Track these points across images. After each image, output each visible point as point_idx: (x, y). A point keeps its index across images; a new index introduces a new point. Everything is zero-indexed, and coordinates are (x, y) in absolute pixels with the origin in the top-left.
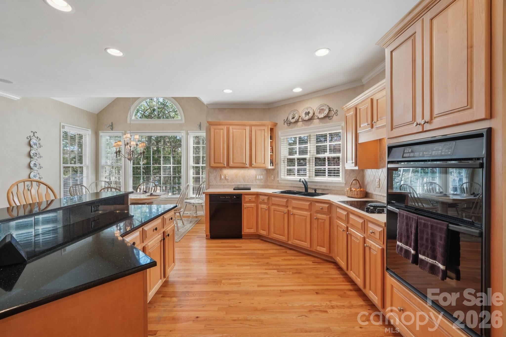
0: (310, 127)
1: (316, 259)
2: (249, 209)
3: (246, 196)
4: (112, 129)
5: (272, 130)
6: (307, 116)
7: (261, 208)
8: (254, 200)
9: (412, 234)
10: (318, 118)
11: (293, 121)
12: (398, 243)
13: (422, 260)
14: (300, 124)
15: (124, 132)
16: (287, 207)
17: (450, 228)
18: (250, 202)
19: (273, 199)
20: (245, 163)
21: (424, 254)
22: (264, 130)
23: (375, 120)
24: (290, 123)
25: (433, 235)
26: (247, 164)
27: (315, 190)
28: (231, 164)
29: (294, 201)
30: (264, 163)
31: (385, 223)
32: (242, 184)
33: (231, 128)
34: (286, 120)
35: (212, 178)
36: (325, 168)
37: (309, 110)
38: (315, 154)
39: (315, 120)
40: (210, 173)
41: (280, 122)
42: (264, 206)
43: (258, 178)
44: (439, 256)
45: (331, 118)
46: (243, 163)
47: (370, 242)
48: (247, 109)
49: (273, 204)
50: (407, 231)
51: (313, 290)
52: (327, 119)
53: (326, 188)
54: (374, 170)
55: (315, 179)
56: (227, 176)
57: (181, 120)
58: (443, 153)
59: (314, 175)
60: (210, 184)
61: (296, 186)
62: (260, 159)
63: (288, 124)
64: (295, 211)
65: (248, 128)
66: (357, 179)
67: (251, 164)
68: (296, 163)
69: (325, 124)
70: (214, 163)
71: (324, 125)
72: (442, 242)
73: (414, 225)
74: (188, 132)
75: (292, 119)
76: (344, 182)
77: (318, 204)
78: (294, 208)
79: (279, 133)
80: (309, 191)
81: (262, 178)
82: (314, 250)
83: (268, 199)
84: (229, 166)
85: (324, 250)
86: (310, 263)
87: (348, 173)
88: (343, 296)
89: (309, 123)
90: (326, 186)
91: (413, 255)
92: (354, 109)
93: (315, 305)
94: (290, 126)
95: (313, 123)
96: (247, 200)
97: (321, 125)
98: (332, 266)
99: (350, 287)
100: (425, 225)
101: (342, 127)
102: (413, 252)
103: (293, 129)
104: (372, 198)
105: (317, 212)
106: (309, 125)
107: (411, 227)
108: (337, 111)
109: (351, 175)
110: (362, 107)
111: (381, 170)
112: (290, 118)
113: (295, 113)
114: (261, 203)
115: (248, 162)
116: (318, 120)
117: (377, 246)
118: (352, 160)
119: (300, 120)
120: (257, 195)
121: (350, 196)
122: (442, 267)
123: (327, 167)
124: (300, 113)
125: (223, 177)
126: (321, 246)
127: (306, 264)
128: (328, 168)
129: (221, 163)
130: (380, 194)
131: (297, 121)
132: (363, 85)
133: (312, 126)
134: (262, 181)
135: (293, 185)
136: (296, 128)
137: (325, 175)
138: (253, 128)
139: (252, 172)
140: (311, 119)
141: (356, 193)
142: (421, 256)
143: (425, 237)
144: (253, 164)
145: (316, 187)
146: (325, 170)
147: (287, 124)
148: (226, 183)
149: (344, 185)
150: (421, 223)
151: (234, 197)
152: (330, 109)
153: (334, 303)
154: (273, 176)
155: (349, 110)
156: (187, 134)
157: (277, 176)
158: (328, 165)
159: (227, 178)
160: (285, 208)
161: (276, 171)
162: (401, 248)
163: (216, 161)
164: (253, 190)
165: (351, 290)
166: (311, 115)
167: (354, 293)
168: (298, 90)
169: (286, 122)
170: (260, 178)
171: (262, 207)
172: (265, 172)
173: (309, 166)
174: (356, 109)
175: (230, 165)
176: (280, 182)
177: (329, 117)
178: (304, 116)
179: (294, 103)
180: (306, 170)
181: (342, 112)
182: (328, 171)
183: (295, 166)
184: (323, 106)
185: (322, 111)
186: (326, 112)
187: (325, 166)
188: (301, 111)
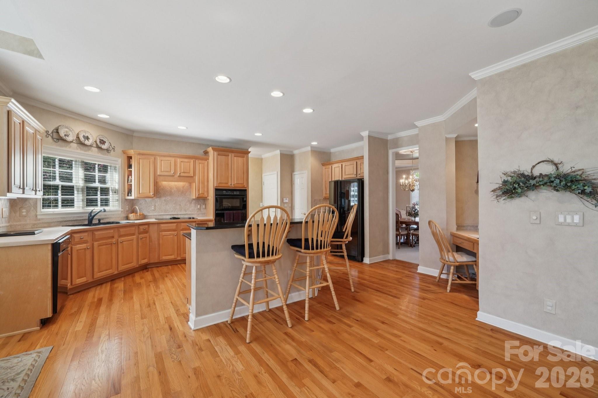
0: (87, 153)
10: (99, 147)
24: (60, 139)
27: (99, 220)
29: (121, 230)
34: (51, 132)
39: (93, 148)
42: (84, 246)
52: (106, 151)
53: (105, 217)
54: (148, 200)
59: (86, 206)
63: (55, 140)
68: (60, 192)
69: (103, 155)
75: (65, 135)
76: (120, 209)
78: (120, 236)
80: (93, 222)
83: (89, 235)
87: (123, 202)
89: (86, 148)
94: (56, 143)
95: (91, 150)
97: (100, 155)
103: (64, 148)
105: (140, 233)
106: (85, 151)
108: (114, 147)
109: (125, 204)
111: (156, 199)
113: (68, 130)
116: (96, 149)
118: (150, 192)
120: (71, 234)
123: (99, 197)
124: (77, 134)
130: (156, 214)
131: (71, 141)
136: (67, 149)
137: (97, 205)
146: (97, 200)
147: (52, 138)
149: (120, 212)
152: (109, 143)
154: (24, 210)
157: (32, 209)
158: (101, 196)
161: (32, 201)
166: (90, 141)
169: (51, 135)
171: (79, 248)
176: (39, 217)
177: (108, 150)
178: (82, 139)
179: (65, 117)
180: (74, 200)
181: (119, 150)
182: (101, 200)
183: (58, 195)
184: (103, 138)
185: (102, 142)
186: (106, 145)
187: (97, 195)
188: (77, 130)
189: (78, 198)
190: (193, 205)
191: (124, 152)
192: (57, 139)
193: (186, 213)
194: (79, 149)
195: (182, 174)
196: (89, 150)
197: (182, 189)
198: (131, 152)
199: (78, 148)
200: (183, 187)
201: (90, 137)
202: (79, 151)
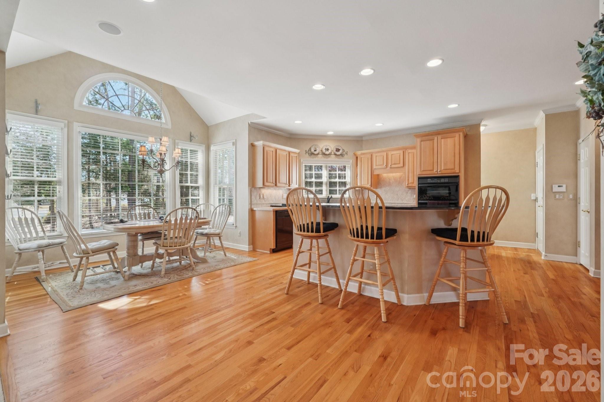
0: (328, 159)
4: (37, 112)
6: (327, 151)
10: (335, 154)
11: (315, 153)
14: (320, 156)
15: (66, 122)
24: (312, 154)
34: (307, 151)
38: (329, 179)
39: (332, 155)
41: (302, 152)
45: (343, 156)
52: (341, 156)
56: (265, 195)
57: (166, 124)
59: (329, 194)
63: (310, 155)
68: (314, 185)
69: (340, 159)
70: (266, 182)
74: (177, 141)
75: (315, 151)
79: (302, 160)
89: (328, 156)
92: (370, 155)
94: (312, 156)
95: (331, 157)
97: (337, 159)
101: (351, 163)
103: (314, 159)
106: (327, 158)
108: (347, 152)
110: (378, 155)
112: (313, 150)
113: (316, 147)
116: (334, 156)
119: (321, 153)
123: (338, 188)
124: (321, 148)
125: (262, 196)
129: (271, 182)
131: (318, 154)
132: (362, 140)
133: (330, 159)
136: (316, 159)
137: (337, 194)
140: (329, 154)
146: (337, 190)
147: (309, 154)
148: (264, 202)
152: (343, 149)
158: (339, 187)
159: (265, 197)
166: (330, 151)
173: (325, 187)
174: (372, 155)
177: (342, 155)
178: (324, 151)
179: (315, 139)
180: (322, 190)
181: (351, 154)
182: (339, 190)
183: (313, 187)
184: (338, 147)
185: (338, 150)
186: (341, 151)
187: (336, 187)
188: (322, 146)
189: (325, 189)
190: (409, 194)
191: (355, 154)
193: (402, 202)
195: (393, 166)
196: (329, 157)
197: (399, 179)
198: (359, 153)
199: (322, 157)
200: (400, 178)
201: (329, 149)
202: (323, 159)
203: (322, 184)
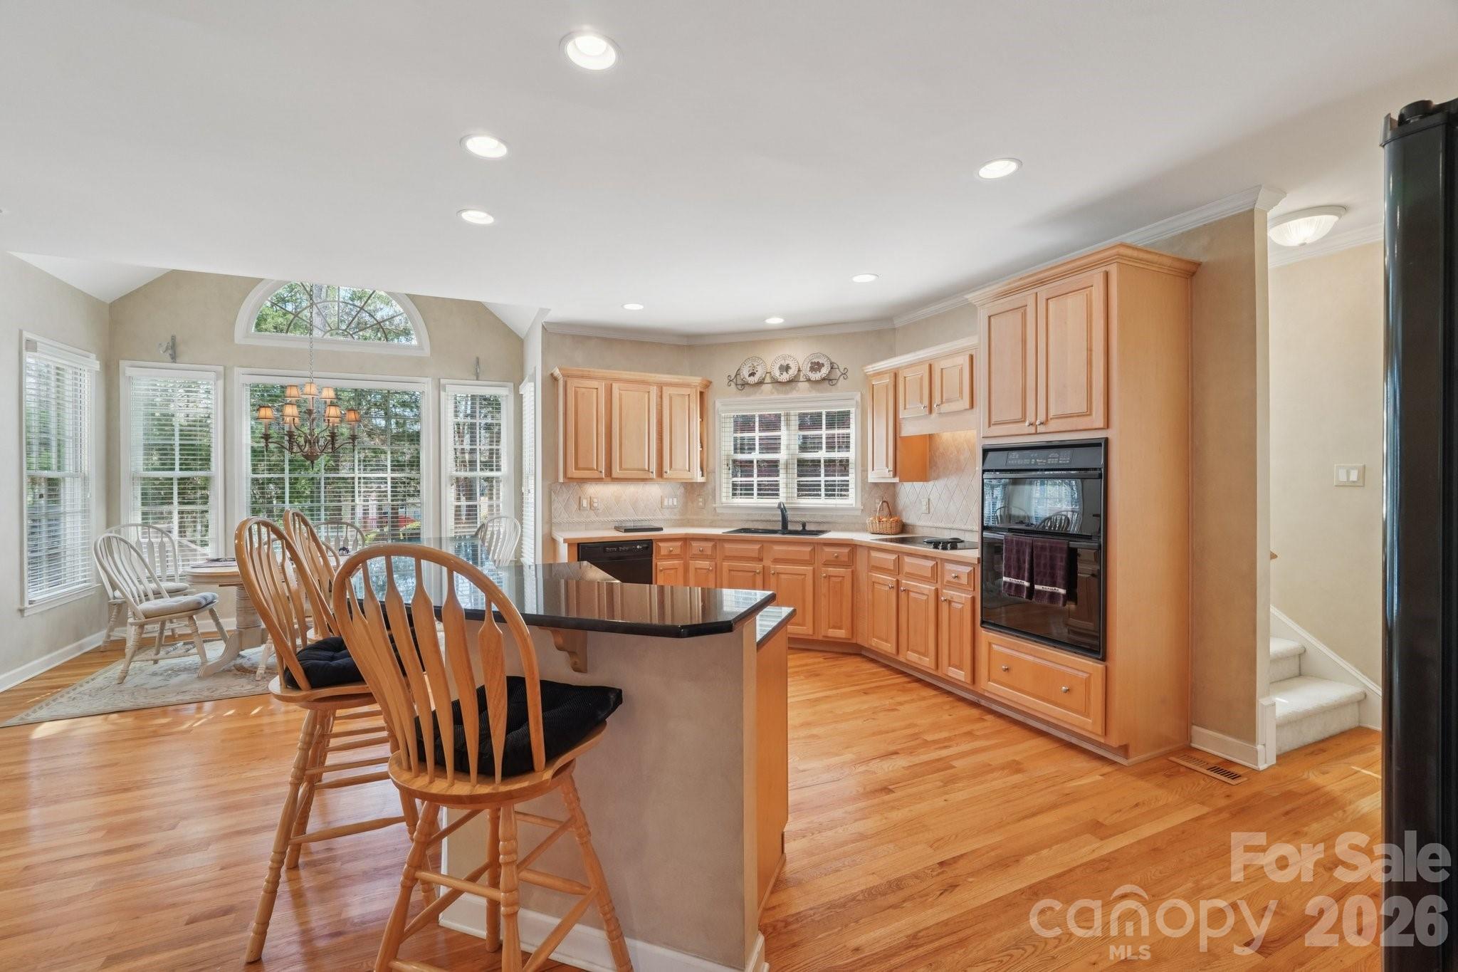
1: (825, 654)
2: (668, 572)
3: (661, 544)
4: (174, 358)
5: (702, 393)
6: (785, 373)
7: (696, 569)
8: (677, 551)
9: (1024, 562)
10: (809, 380)
11: (752, 380)
12: (1005, 579)
13: (1039, 591)
14: (767, 388)
15: (221, 369)
16: (761, 560)
17: (1071, 546)
18: (670, 556)
19: (727, 546)
20: (649, 470)
21: (1041, 584)
22: (689, 397)
23: (937, 400)
24: (744, 384)
25: (1052, 558)
26: (652, 473)
27: (804, 525)
28: (616, 472)
29: (777, 548)
30: (689, 471)
31: (978, 558)
32: (631, 518)
33: (616, 386)
34: (733, 377)
35: (558, 506)
36: (820, 481)
37: (787, 362)
38: (798, 451)
39: (800, 384)
40: (553, 493)
41: (720, 381)
42: (705, 564)
43: (666, 503)
44: (1060, 580)
45: (834, 382)
46: (644, 470)
47: (948, 593)
48: (641, 344)
49: (728, 558)
50: (1018, 560)
51: (859, 691)
52: (826, 383)
53: (824, 520)
54: (918, 485)
55: (799, 503)
56: (595, 500)
57: (420, 347)
58: (1060, 462)
59: (796, 495)
60: (554, 520)
61: (759, 519)
62: (680, 461)
63: (739, 387)
64: (780, 567)
65: (654, 391)
66: (885, 499)
67: (660, 473)
68: (755, 471)
70: (577, 468)
71: (818, 395)
72: (1063, 564)
73: (1028, 551)
74: (443, 381)
75: (750, 375)
76: (860, 506)
77: (827, 549)
78: (776, 561)
79: (718, 404)
80: (790, 527)
81: (675, 504)
82: (820, 638)
83: (715, 547)
84: (610, 477)
85: (841, 634)
86: (821, 660)
87: (867, 489)
88: (904, 690)
89: (788, 387)
90: (824, 516)
91: (1027, 588)
92: (893, 375)
93: (875, 705)
94: (744, 391)
95: (797, 389)
96: (663, 552)
97: (814, 394)
98: (858, 659)
99: (906, 679)
100: (1043, 548)
101: (857, 402)
102: (1026, 584)
103: (752, 398)
104: (912, 533)
105: (827, 564)
106: (786, 393)
107: (1024, 553)
108: (846, 370)
109: (873, 493)
110: (910, 375)
111: (931, 483)
112: (745, 373)
113: (756, 364)
114: (695, 557)
115: (654, 467)
116: (807, 384)
117: (964, 595)
118: (887, 466)
119: (768, 380)
120: (686, 540)
121: (878, 532)
122: (1062, 591)
123: (822, 479)
124: (769, 367)
125: (585, 503)
126: (834, 627)
127: (814, 664)
128: (826, 481)
129: (592, 469)
130: (930, 524)
131: (761, 383)
132: (894, 329)
133: (794, 395)
134: (676, 510)
135: (750, 518)
136: (758, 397)
137: (819, 495)
138: (664, 388)
139: (653, 491)
140: (792, 381)
141: (889, 525)
142: (1037, 587)
143: (1043, 562)
144: (666, 472)
145: (804, 520)
146: (819, 485)
147: (736, 385)
148: (594, 518)
149: (859, 513)
150: (1037, 547)
151: (638, 547)
152: (832, 363)
153: (899, 699)
154: (701, 500)
155: (879, 374)
156: (440, 388)
157: (711, 497)
158: (826, 476)
159: (595, 505)
160: (757, 562)
161: (710, 487)
162: (1010, 584)
163: (581, 465)
164: (667, 531)
165: (909, 682)
166: (793, 372)
167: (915, 685)
168: (775, 321)
169: (734, 380)
170: (670, 504)
171: (699, 566)
172: (682, 490)
173: (787, 476)
174: (896, 376)
175: (614, 475)
176: (719, 511)
177: (828, 381)
178: (777, 373)
179: (753, 343)
180: (778, 484)
181: (856, 373)
182: (826, 485)
183: (752, 476)
184: (818, 357)
185: (816, 367)
186: (825, 371)
187: (819, 476)
188: (771, 361)
189: (786, 481)
192: (743, 385)
194: (776, 393)
195: (945, 407)
196: (792, 389)
199: (773, 391)
201: (791, 365)
202: (775, 396)
203: (777, 466)
